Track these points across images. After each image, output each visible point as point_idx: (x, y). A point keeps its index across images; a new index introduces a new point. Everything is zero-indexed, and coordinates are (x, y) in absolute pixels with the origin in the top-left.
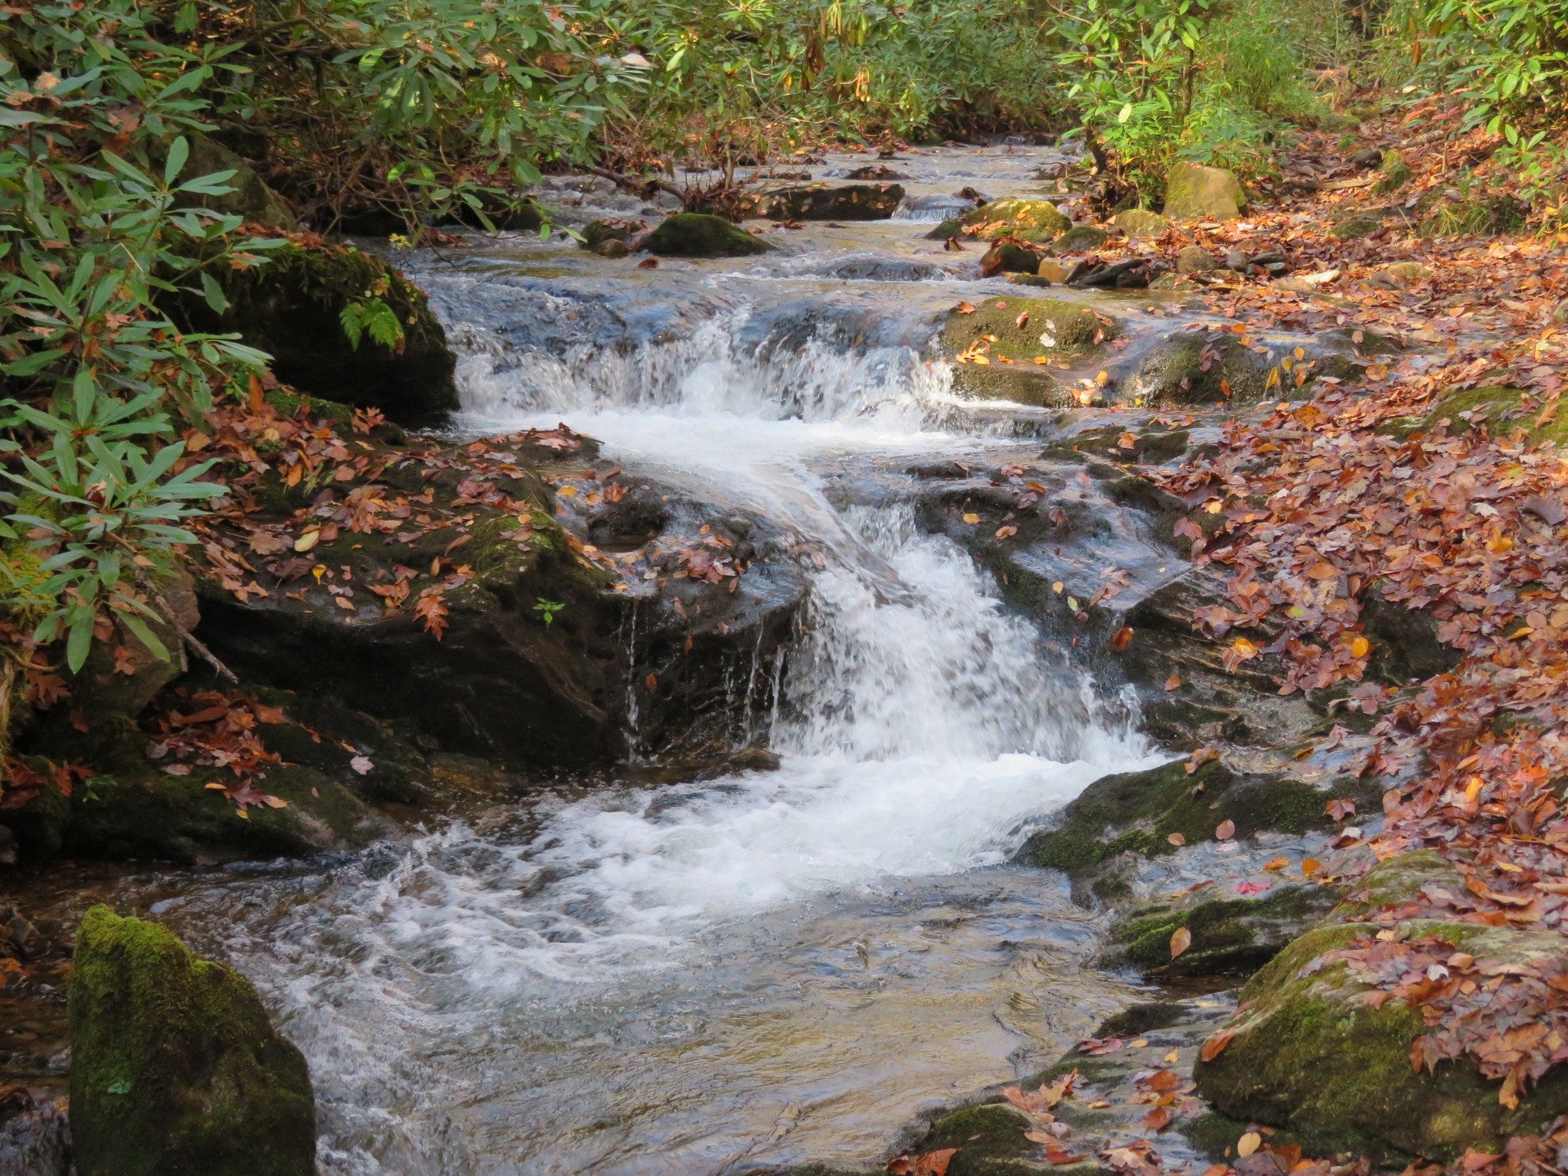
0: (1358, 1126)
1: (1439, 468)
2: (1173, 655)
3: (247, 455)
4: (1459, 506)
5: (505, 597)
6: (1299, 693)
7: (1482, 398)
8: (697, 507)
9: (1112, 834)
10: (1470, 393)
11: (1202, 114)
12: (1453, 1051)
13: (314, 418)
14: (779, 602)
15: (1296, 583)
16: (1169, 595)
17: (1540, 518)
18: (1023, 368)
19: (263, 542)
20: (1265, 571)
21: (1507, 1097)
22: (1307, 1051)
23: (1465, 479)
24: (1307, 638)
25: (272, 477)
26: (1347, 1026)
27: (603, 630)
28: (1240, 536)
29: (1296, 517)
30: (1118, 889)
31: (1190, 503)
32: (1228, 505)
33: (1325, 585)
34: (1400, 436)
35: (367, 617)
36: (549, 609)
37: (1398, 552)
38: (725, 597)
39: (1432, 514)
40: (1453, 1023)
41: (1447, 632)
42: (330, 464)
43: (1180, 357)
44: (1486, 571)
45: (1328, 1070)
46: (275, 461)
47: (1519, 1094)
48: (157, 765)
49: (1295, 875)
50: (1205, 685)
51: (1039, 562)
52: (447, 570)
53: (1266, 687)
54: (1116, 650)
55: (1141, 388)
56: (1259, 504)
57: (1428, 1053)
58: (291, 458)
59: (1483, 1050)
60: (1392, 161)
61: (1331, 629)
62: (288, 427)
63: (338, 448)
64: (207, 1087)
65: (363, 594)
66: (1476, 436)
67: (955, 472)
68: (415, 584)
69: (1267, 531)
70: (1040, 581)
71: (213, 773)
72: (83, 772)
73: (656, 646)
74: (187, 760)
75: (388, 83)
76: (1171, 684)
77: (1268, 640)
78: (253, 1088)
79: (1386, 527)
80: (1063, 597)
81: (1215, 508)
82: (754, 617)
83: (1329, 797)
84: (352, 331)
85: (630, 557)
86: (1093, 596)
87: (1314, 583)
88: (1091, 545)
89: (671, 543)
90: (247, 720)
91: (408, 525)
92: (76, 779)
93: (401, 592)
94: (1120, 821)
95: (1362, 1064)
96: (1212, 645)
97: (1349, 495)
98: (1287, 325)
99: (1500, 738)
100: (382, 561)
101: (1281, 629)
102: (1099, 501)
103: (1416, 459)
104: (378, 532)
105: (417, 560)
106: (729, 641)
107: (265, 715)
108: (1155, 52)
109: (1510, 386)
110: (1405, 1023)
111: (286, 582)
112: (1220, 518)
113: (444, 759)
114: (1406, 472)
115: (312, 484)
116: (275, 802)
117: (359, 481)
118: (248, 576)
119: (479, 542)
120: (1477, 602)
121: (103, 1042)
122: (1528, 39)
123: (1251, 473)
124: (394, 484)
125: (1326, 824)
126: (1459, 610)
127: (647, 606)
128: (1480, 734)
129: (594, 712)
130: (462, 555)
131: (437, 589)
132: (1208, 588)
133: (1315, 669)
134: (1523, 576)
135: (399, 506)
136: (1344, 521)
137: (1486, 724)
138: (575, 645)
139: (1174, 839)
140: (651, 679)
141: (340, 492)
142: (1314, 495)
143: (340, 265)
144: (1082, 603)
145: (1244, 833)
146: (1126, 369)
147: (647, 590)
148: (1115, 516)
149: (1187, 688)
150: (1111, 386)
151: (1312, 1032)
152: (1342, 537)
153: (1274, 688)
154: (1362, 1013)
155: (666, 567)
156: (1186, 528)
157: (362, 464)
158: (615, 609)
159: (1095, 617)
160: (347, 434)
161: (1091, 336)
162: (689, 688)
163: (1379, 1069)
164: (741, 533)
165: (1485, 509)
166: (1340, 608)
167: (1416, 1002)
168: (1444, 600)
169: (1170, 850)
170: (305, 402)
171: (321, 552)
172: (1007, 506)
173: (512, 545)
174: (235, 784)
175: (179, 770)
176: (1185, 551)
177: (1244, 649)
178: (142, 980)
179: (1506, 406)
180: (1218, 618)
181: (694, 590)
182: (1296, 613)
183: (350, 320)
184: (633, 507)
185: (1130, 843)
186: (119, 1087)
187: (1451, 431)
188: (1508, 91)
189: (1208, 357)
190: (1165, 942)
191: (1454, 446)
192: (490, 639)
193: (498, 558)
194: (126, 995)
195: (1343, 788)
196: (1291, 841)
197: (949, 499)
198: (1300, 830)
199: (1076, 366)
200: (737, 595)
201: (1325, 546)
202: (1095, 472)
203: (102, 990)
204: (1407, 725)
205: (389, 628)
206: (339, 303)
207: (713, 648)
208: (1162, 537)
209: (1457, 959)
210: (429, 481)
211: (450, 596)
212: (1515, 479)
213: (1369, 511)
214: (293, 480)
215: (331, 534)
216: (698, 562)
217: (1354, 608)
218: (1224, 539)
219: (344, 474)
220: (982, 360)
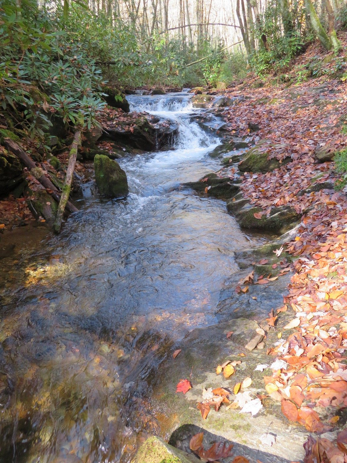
0: (260, 169)
1: (258, 109)
2: (225, 134)
3: (105, 114)
4: (261, 112)
5: (141, 127)
6: (241, 137)
7: (263, 100)
8: (163, 118)
9: (220, 152)
10: (261, 99)
11: (221, 76)
12: (273, 157)
13: (113, 109)
14: (175, 129)
15: (240, 123)
16: (224, 126)
17: (271, 113)
18: (202, 104)
19: (109, 123)
20: (236, 122)
21: (280, 162)
22: (253, 161)
23: (261, 109)
24: (242, 130)
25: (109, 116)
26: (258, 157)
27: (153, 133)
28: (233, 119)
29: (239, 116)
30: (222, 157)
31: (226, 116)
32: (231, 116)
33: (244, 123)
34: (252, 106)
35: (123, 131)
36: (146, 130)
37: (253, 119)
38: (168, 129)
39: (257, 114)
40: (273, 154)
41: (260, 127)
42: (116, 115)
43: (222, 101)
44: (265, 119)
45: (256, 163)
46: (109, 114)
47: (282, 161)
48: (99, 149)
49: (244, 152)
50: (229, 137)
51: (207, 124)
52: (133, 125)
53: (237, 136)
54: (217, 134)
55: (217, 105)
56: (235, 115)
57: (270, 157)
58: (111, 114)
59: (277, 156)
60: (244, 82)
61: (245, 129)
62: (110, 110)
63: (117, 113)
64: (113, 175)
65: (122, 129)
66: (262, 104)
67: (195, 114)
68: (129, 127)
69: (236, 118)
70: (207, 126)
71: (106, 149)
72: (90, 149)
73: (160, 136)
74: (103, 148)
75: (119, 64)
76: (225, 137)
77: (237, 131)
78: (119, 175)
79: (251, 116)
80: (210, 128)
81: (229, 116)
82: (172, 131)
83: (248, 143)
84: (116, 99)
85: (155, 124)
86: (214, 128)
87: (242, 123)
88: (213, 122)
89: (160, 122)
90: (109, 144)
91: (127, 120)
92: (89, 150)
93: (127, 128)
94: (221, 150)
95: (261, 161)
96: (230, 132)
97: (246, 113)
98: (235, 97)
99: (270, 134)
100: (124, 125)
101: (238, 129)
102: (214, 117)
103: (255, 108)
104: (123, 121)
105: (129, 124)
106: (169, 134)
107: (111, 144)
108: (214, 68)
109: (266, 98)
110: (266, 155)
111: (112, 127)
112: (230, 117)
113: (134, 149)
114: (253, 109)
115: (114, 117)
116: (114, 153)
117: (120, 116)
118: (107, 127)
119: (137, 121)
120: (264, 123)
121: (99, 171)
122: (263, 62)
123: (233, 112)
124: (124, 116)
125: (248, 147)
126: (262, 124)
127: (158, 129)
128: (267, 134)
129: (152, 143)
130: (135, 123)
131: (132, 127)
132: (229, 125)
133: (243, 134)
134: (270, 119)
135: (126, 118)
136: (246, 116)
137: (268, 132)
138: (150, 135)
139: (228, 151)
140: (159, 140)
141: (117, 118)
142: (242, 113)
143: (114, 90)
144: (213, 129)
145: (237, 149)
146: (215, 103)
147: (158, 128)
148: (216, 118)
149: (227, 137)
150: (213, 105)
151: (254, 158)
152: (246, 118)
153: (238, 136)
154: (260, 155)
155: (160, 125)
156: (225, 119)
157: (120, 114)
158: (154, 130)
159: (214, 130)
160: (117, 111)
161: (210, 99)
162: (164, 141)
163: (263, 161)
164: (169, 121)
165: (264, 112)
166: (246, 126)
167: (268, 152)
168: (260, 123)
169: (228, 152)
170: (112, 108)
171: (116, 124)
172: (202, 118)
173: (141, 121)
174: (109, 151)
175: (102, 149)
176: (225, 121)
177: (234, 132)
178: (104, 162)
179: (266, 100)
180: (230, 128)
181: (164, 128)
182: (240, 127)
183: (116, 98)
184: (155, 119)
185: (223, 152)
186: (102, 176)
187: (259, 104)
188: (261, 69)
189: (226, 100)
190: (229, 161)
191: (259, 106)
192: (139, 133)
193: (139, 123)
194: (102, 164)
195: (250, 142)
196: (244, 149)
197: (194, 117)
198: (244, 148)
199: (208, 103)
200: (169, 128)
201: (244, 119)
202: (213, 113)
203: (99, 164)
204: (257, 135)
205: (126, 132)
206: (114, 96)
207: (167, 135)
208: (222, 120)
209: (272, 147)
210: (129, 116)
211: (134, 128)
212: (268, 109)
213: (249, 114)
214: (111, 117)
215: (117, 122)
216: (164, 124)
217: (248, 126)
218: (230, 119)
219: (118, 116)
220: (197, 103)
